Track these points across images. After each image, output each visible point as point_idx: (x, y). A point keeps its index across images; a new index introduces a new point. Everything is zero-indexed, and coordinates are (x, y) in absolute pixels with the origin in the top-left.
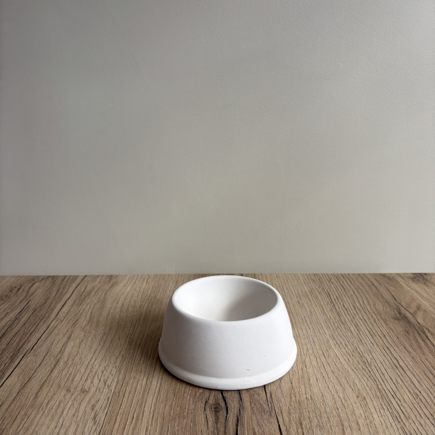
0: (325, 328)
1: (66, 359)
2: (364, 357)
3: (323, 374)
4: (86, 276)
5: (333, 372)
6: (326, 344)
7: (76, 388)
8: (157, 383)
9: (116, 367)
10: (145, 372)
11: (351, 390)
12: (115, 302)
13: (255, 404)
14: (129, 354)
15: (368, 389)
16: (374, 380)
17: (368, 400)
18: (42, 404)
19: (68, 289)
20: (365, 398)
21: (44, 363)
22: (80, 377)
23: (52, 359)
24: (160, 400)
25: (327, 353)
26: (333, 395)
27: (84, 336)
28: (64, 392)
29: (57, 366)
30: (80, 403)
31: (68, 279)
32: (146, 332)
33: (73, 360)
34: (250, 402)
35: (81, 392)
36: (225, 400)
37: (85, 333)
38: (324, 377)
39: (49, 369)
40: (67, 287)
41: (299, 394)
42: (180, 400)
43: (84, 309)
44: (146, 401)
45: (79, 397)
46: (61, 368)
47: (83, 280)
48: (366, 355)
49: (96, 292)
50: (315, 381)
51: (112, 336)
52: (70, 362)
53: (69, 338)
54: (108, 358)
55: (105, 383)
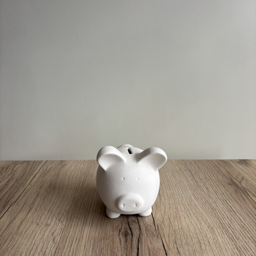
0: (188, 190)
1: (36, 207)
2: (212, 205)
3: (188, 215)
4: (47, 161)
5: (194, 214)
6: (190, 199)
7: (42, 223)
8: (91, 220)
9: (66, 211)
10: (83, 214)
11: (204, 223)
12: (65, 175)
13: (148, 232)
14: (74, 204)
15: (214, 223)
16: (218, 218)
17: (214, 229)
18: (22, 232)
19: (37, 168)
20: (213, 228)
21: (23, 209)
22: (45, 217)
23: (28, 207)
24: (93, 229)
25: (190, 204)
26: (194, 227)
27: (47, 194)
28: (35, 225)
29: (31, 211)
30: (45, 231)
31: (37, 163)
32: (84, 192)
33: (40, 207)
34: (146, 230)
35: (45, 225)
36: (131, 230)
37: (47, 193)
38: (188, 216)
39: (26, 213)
40: (36, 167)
41: (174, 226)
42: (104, 230)
43: (46, 179)
44: (84, 230)
45: (44, 228)
46: (33, 212)
47: (45, 163)
48: (213, 204)
49: (53, 170)
50: (184, 219)
51: (63, 194)
52: (39, 208)
53: (38, 195)
54: (61, 207)
55: (60, 221)
